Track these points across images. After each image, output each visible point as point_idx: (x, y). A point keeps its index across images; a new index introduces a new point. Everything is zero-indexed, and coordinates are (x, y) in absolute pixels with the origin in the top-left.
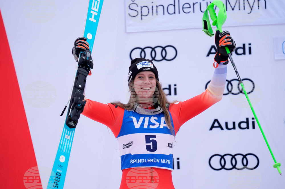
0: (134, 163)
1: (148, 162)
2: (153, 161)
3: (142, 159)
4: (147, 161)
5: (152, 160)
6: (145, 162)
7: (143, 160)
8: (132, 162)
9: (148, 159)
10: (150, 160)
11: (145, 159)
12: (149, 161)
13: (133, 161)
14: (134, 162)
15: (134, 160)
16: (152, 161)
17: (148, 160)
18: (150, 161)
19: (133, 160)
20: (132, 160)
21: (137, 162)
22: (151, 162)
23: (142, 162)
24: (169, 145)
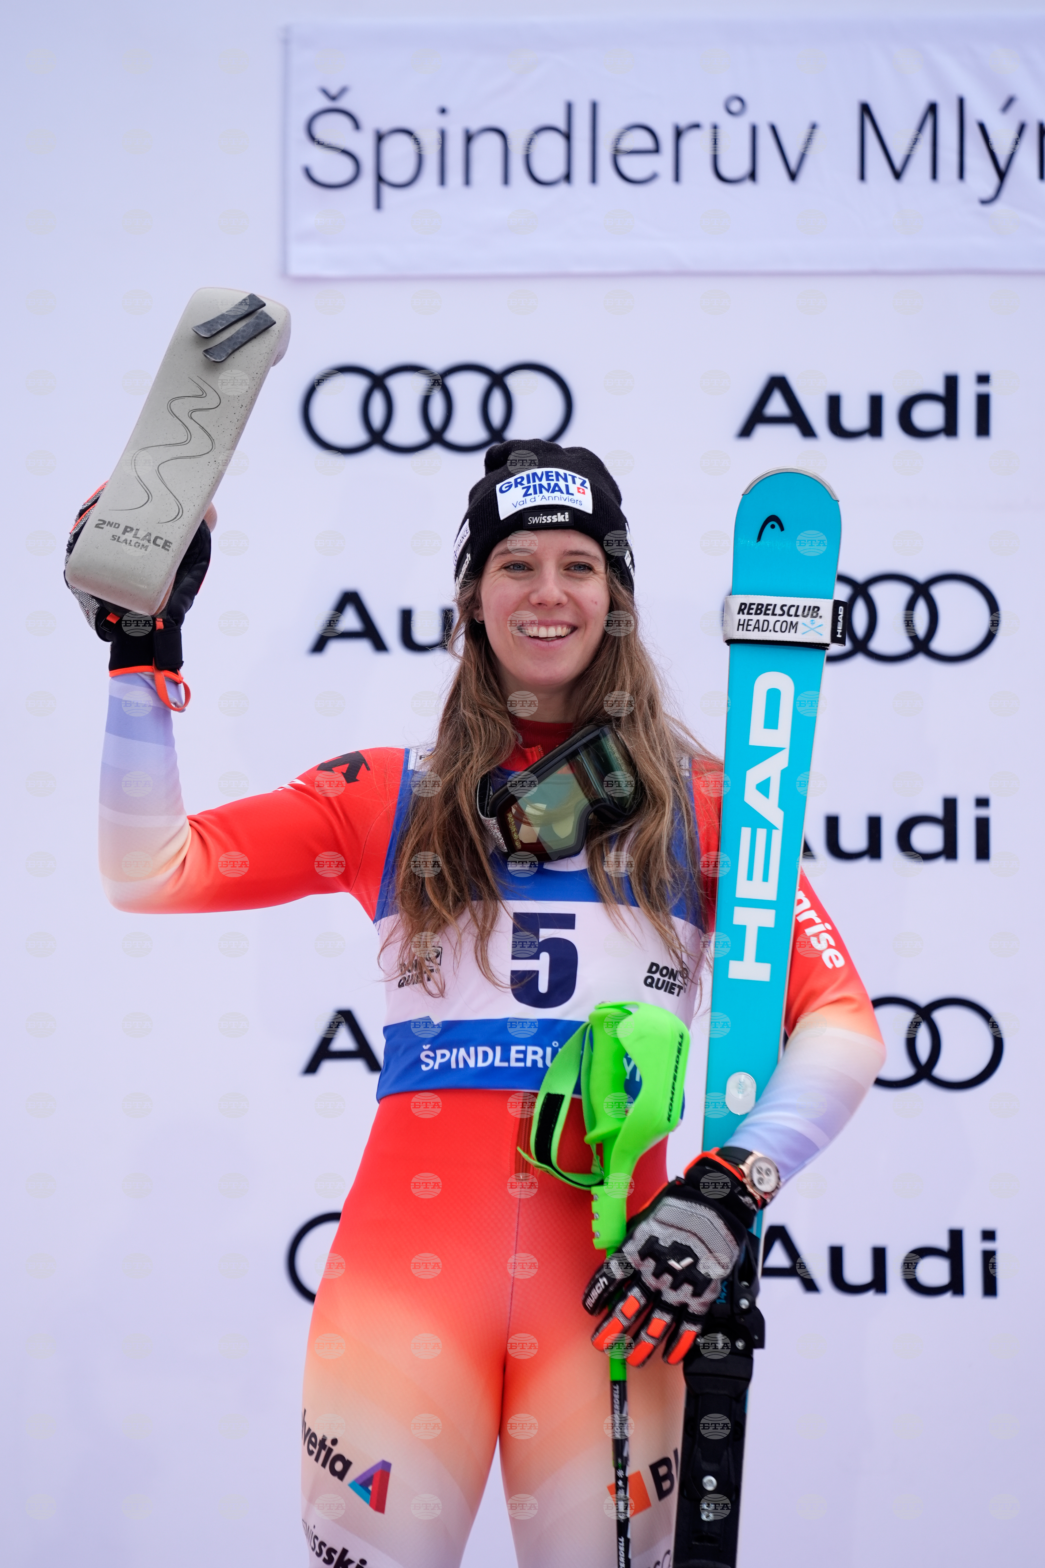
0: (436, 1067)
1: (513, 1064)
2: (544, 1058)
3: (481, 1049)
4: (505, 1057)
5: (535, 1053)
6: (498, 1063)
7: (485, 1054)
8: (427, 1065)
9: (514, 1049)
10: (524, 1052)
11: (498, 1049)
12: (518, 1060)
13: (434, 1059)
14: (439, 1060)
15: (439, 1052)
16: (538, 1058)
17: (513, 1055)
18: (524, 1060)
19: (433, 1049)
20: (432, 1055)
21: (453, 1066)
22: (529, 1064)
23: (481, 1064)
24: (657, 976)
